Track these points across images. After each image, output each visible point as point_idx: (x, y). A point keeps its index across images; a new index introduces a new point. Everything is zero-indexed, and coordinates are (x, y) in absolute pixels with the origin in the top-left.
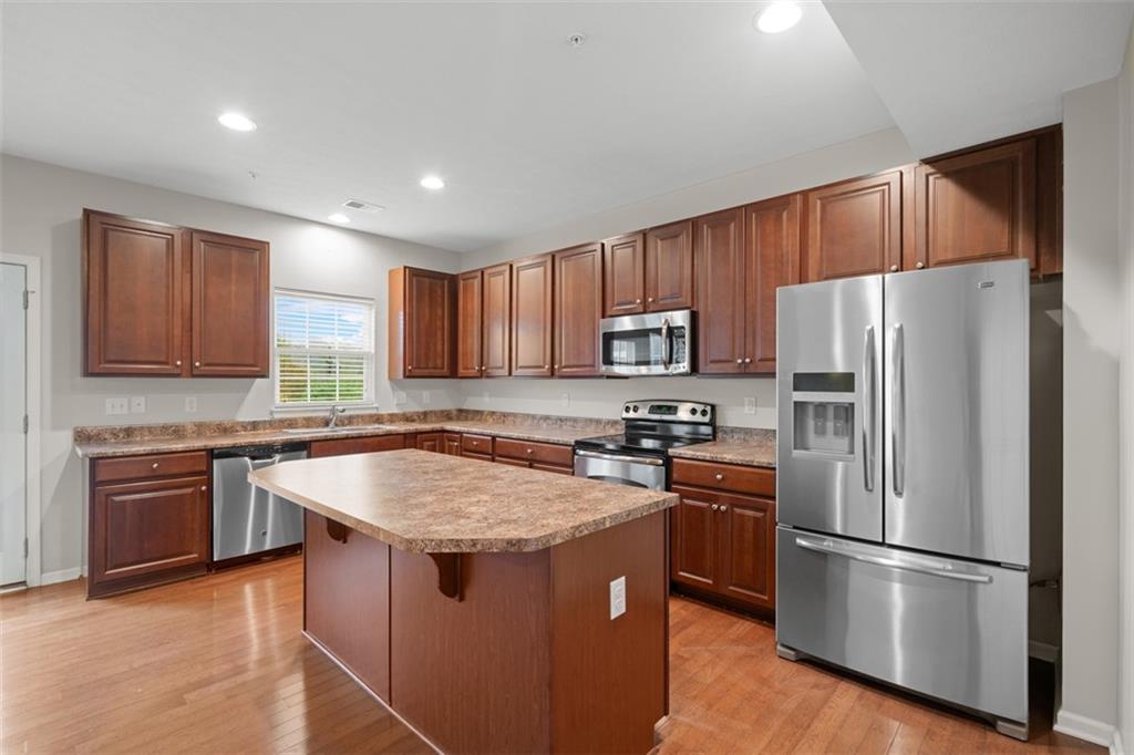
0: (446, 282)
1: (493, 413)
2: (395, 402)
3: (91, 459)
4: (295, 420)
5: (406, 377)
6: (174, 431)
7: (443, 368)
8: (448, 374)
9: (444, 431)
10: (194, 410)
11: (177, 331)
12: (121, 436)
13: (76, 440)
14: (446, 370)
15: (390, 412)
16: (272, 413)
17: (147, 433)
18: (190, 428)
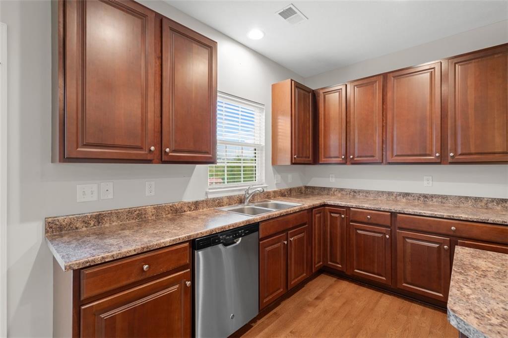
0: (311, 94)
1: (342, 190)
2: (275, 183)
3: (74, 271)
4: (222, 198)
5: (293, 163)
6: (138, 215)
7: (309, 158)
8: (312, 162)
9: (325, 205)
10: (153, 194)
11: (150, 115)
12: (92, 223)
13: (47, 232)
14: (311, 159)
15: (274, 190)
16: (207, 193)
17: (115, 219)
18: (150, 211)
